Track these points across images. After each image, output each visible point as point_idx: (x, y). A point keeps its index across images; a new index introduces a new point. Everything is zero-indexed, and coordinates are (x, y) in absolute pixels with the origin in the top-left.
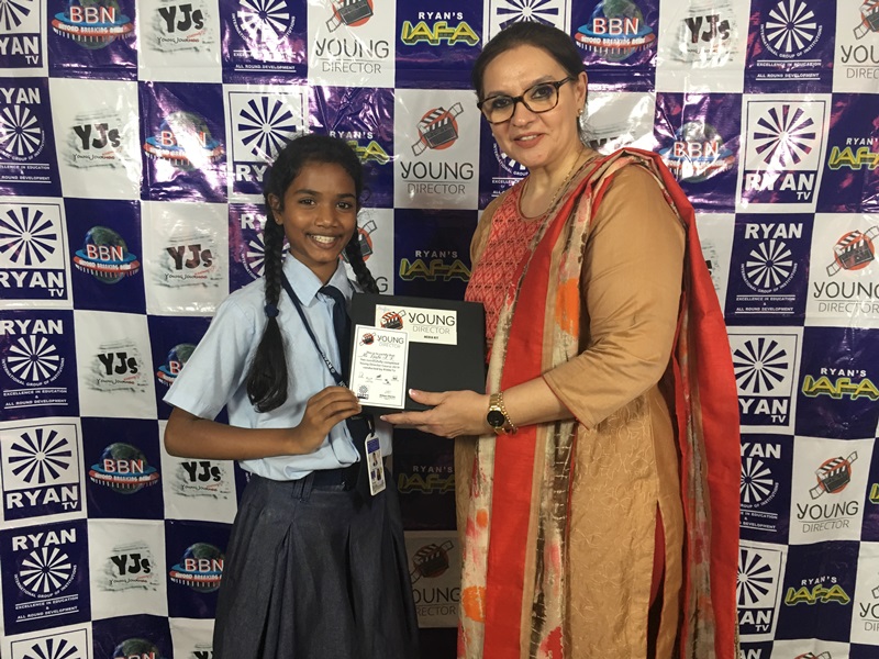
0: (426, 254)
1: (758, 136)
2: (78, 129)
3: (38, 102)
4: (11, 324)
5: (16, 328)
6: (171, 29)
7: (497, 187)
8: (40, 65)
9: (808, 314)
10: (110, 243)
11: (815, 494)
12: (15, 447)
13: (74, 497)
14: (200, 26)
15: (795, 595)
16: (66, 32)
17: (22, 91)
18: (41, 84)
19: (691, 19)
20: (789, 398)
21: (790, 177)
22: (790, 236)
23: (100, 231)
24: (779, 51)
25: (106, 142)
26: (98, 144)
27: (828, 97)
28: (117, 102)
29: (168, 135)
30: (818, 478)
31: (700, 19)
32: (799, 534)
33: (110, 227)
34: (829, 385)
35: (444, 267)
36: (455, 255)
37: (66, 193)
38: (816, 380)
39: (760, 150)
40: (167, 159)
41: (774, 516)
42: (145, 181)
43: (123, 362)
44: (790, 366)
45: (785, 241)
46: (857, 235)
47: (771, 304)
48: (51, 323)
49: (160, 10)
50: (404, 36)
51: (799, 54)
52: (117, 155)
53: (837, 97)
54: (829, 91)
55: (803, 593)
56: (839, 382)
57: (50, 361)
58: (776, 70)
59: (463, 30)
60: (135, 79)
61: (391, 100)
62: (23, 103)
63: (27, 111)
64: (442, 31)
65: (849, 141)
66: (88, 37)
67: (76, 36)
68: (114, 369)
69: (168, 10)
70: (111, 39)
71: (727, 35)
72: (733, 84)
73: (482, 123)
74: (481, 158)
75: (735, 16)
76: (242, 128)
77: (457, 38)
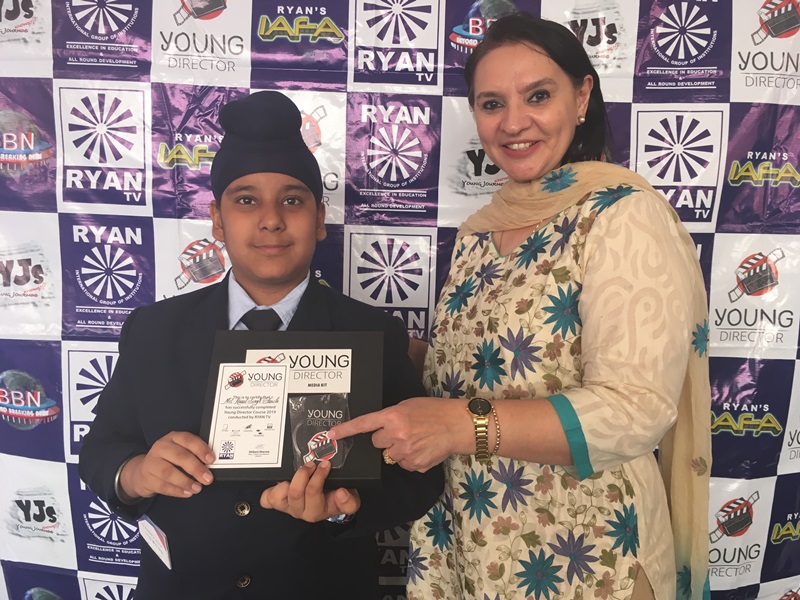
1: (649, 148)
39: (651, 164)
51: (692, 61)
73: (348, 130)
74: (348, 167)
75: (623, 19)
76: (73, 127)
77: (320, 35)
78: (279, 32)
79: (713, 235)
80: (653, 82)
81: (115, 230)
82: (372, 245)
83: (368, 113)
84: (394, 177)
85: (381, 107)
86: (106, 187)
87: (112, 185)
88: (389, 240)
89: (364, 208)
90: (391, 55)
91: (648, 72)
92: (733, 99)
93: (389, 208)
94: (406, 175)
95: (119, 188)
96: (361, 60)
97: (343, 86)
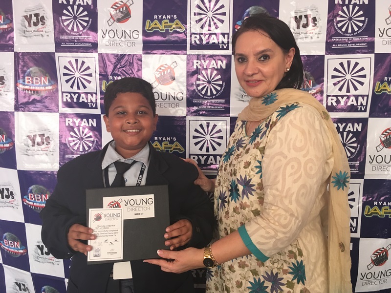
0: (160, 139)
1: (333, 77)
6: (30, 26)
7: (196, 104)
11: (369, 267)
14: (44, 24)
19: (296, 17)
20: (357, 218)
21: (353, 98)
22: (355, 130)
24: (344, 32)
27: (372, 56)
29: (29, 79)
31: (301, 17)
34: (378, 211)
36: (175, 139)
38: (371, 208)
39: (335, 84)
40: (28, 90)
42: (16, 102)
43: (8, 193)
44: (357, 200)
49: (25, 16)
50: (147, 28)
51: (355, 34)
52: (3, 89)
53: (377, 56)
54: (373, 52)
56: (383, 209)
58: (343, 43)
59: (177, 24)
61: (141, 61)
64: (166, 25)
65: (386, 79)
69: (28, 16)
71: (316, 25)
73: (187, 72)
74: (187, 89)
75: (320, 15)
76: (65, 74)
77: (174, 28)
78: (155, 28)
79: (368, 118)
80: (335, 44)
81: (85, 120)
82: (200, 125)
83: (197, 64)
84: (209, 94)
85: (203, 61)
86: (80, 101)
87: (83, 100)
88: (207, 123)
89: (195, 108)
90: (207, 36)
91: (333, 40)
92: (376, 51)
93: (207, 108)
94: (215, 92)
95: (86, 101)
96: (193, 39)
97: (185, 52)
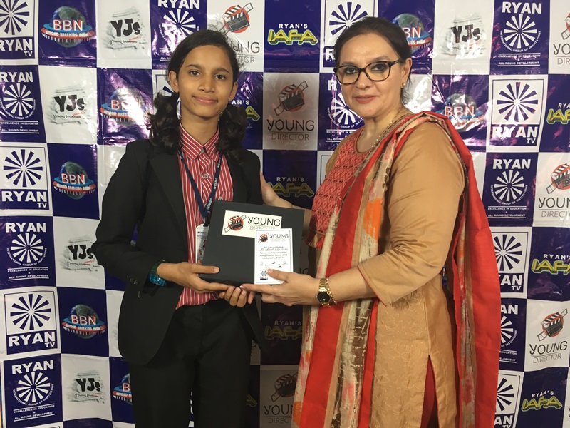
0: (284, 179)
2: (57, 99)
3: (32, 81)
4: (13, 225)
5: (17, 228)
6: (119, 35)
7: (330, 136)
8: (33, 57)
9: (534, 218)
10: (77, 173)
11: (541, 338)
12: (15, 306)
13: (53, 339)
14: (138, 32)
15: (528, 404)
16: (51, 36)
17: (21, 74)
18: (34, 69)
19: (455, 28)
20: (523, 274)
21: (522, 129)
22: (523, 168)
23: (70, 165)
24: (513, 48)
25: (75, 107)
26: (70, 108)
27: (545, 77)
28: (82, 81)
29: (116, 103)
30: (543, 327)
31: (460, 28)
32: (531, 364)
33: (78, 163)
34: (549, 266)
35: (295, 188)
36: (302, 179)
37: (49, 140)
38: (540, 262)
40: (115, 118)
41: (514, 353)
42: (100, 133)
43: (84, 251)
44: (524, 253)
45: (519, 170)
46: (566, 167)
47: (511, 212)
48: (38, 224)
49: (112, 22)
50: (269, 39)
52: (82, 116)
53: (552, 77)
54: (546, 72)
55: (533, 403)
56: (555, 263)
57: (38, 249)
58: (511, 60)
59: (308, 35)
60: (95, 66)
61: (261, 80)
62: (22, 81)
63: (25, 87)
64: (294, 36)
65: (560, 105)
66: (65, 40)
67: (57, 39)
68: (78, 256)
69: (117, 23)
70: (80, 40)
71: (478, 38)
72: (483, 69)
